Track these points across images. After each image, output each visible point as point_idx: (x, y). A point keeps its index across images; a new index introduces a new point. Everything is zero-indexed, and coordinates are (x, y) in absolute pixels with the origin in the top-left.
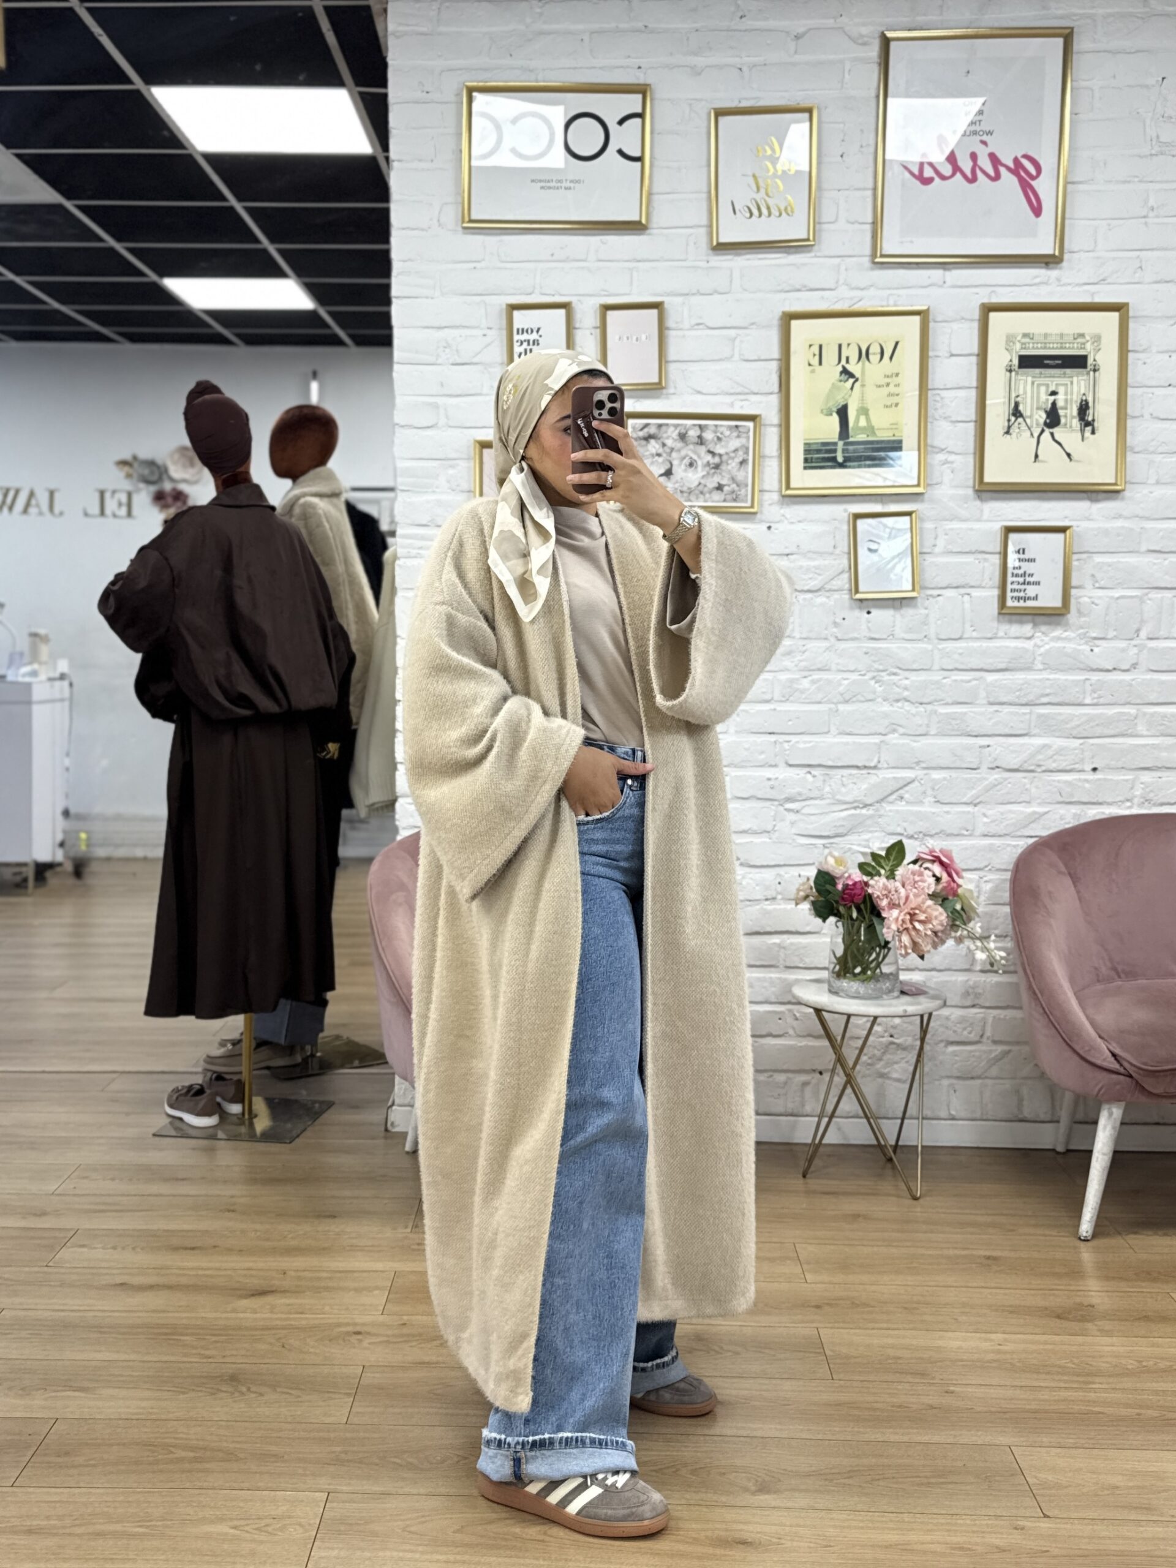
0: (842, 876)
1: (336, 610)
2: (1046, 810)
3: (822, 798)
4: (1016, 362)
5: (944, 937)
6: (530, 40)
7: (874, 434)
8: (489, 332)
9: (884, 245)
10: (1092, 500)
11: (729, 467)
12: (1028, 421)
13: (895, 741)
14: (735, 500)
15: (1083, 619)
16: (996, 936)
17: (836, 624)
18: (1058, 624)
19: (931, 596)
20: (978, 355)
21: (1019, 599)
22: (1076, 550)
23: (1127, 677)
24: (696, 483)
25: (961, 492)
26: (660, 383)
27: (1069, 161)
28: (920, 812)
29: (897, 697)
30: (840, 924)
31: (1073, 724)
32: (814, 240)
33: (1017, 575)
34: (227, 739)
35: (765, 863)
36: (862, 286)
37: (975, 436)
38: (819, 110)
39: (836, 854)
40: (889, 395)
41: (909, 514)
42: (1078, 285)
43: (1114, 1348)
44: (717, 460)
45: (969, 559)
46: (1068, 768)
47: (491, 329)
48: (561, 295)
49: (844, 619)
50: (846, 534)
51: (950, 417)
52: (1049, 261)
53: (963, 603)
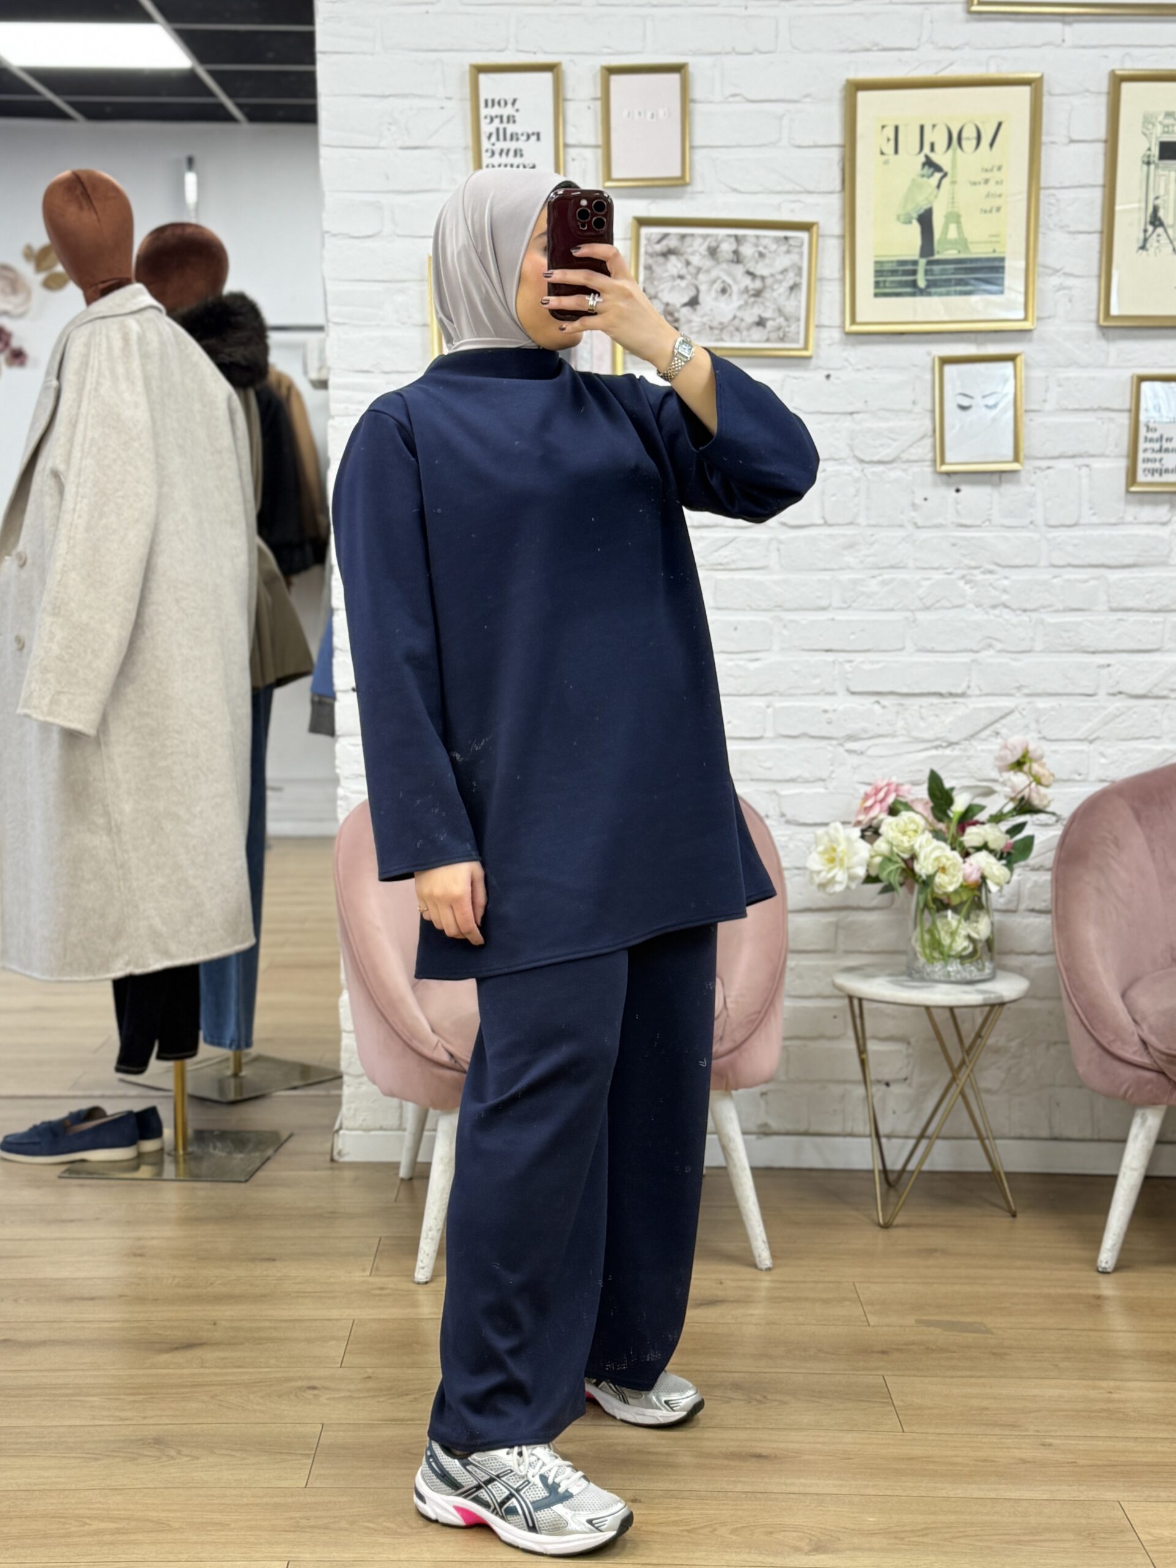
3: (893, 735)
4: (1156, 151)
7: (966, 248)
8: (447, 104)
11: (775, 294)
12: (1170, 231)
13: (991, 660)
14: (782, 339)
17: (914, 506)
19: (1039, 468)
20: (1106, 141)
21: (1153, 472)
24: (730, 316)
25: (1079, 327)
26: (683, 177)
29: (993, 602)
33: (1151, 440)
35: (818, 821)
36: (953, 45)
37: (1101, 252)
40: (988, 196)
41: (1012, 358)
44: (758, 284)
45: (1089, 418)
47: (450, 99)
48: (546, 53)
49: (926, 499)
50: (929, 385)
51: (1068, 226)
53: (1080, 476)
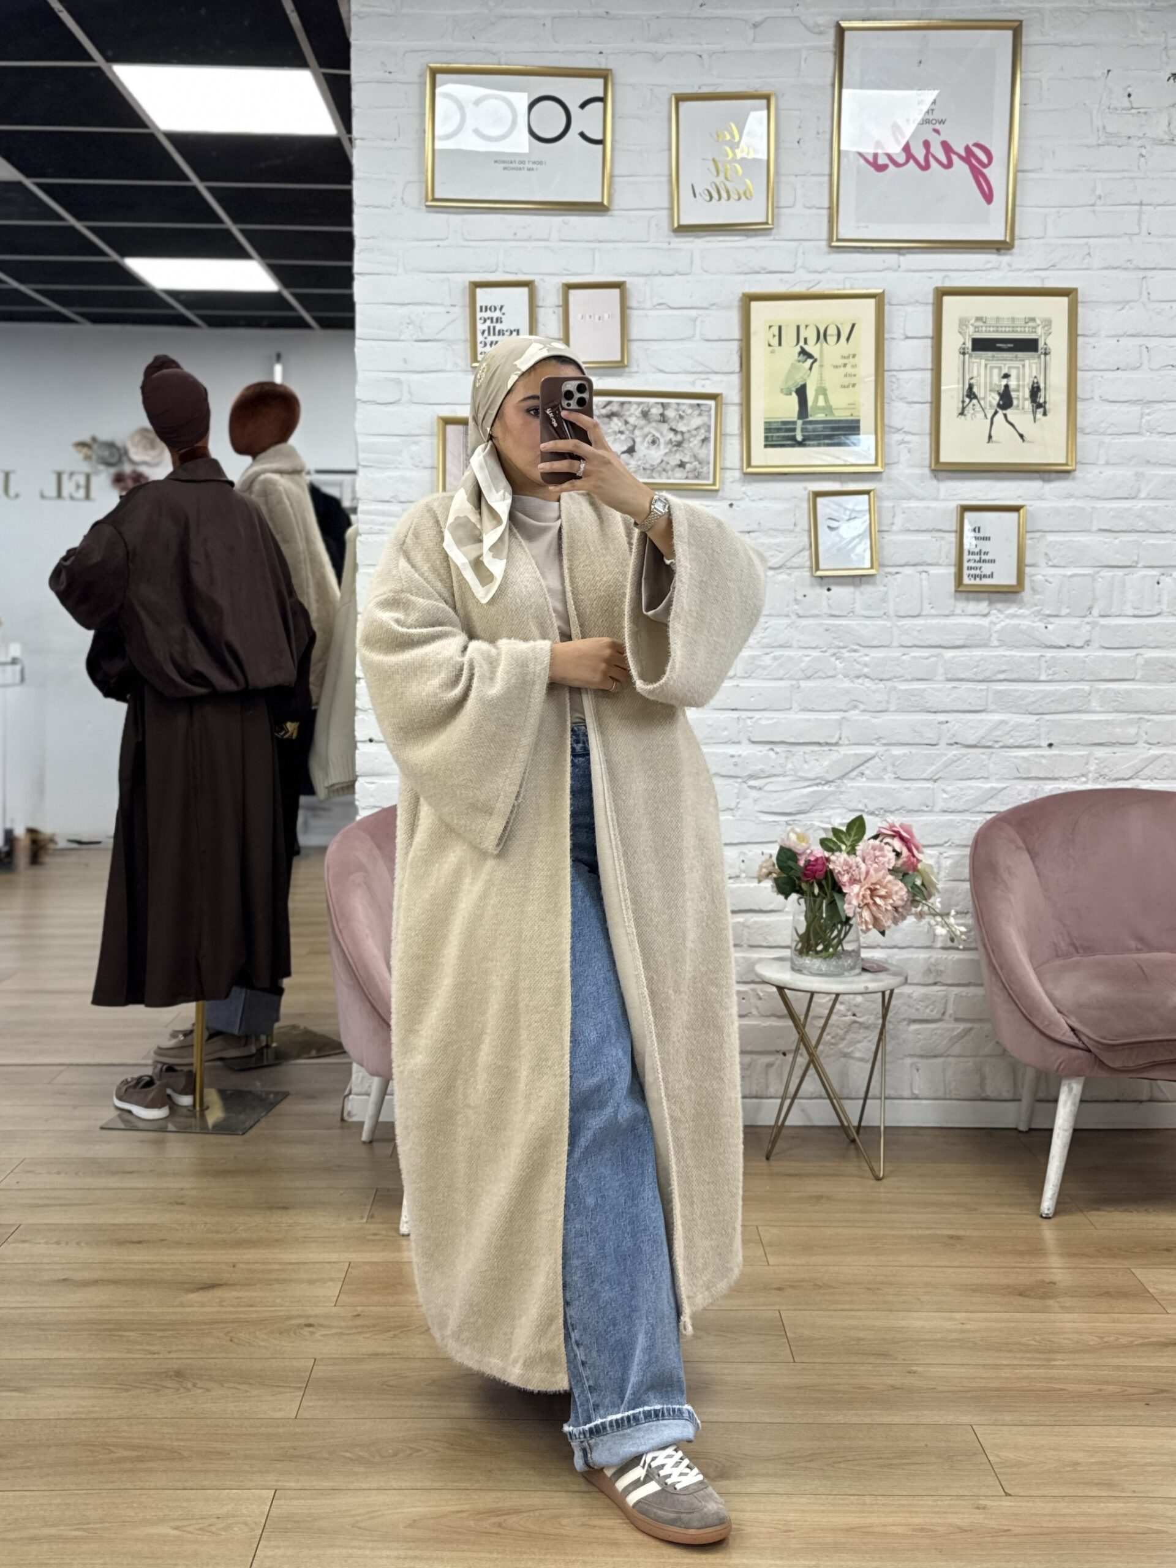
0: (804, 853)
1: (296, 587)
2: (1004, 785)
3: (784, 775)
4: (969, 345)
5: (905, 913)
6: (492, 24)
7: (832, 413)
8: (452, 309)
9: (841, 230)
10: (1044, 480)
11: (691, 445)
12: (982, 402)
13: (856, 718)
14: (697, 478)
15: (1037, 597)
16: (957, 913)
17: (796, 601)
18: (1013, 601)
19: (890, 573)
20: (933, 338)
21: (975, 577)
22: (1029, 529)
23: (1081, 654)
24: (659, 460)
25: (917, 471)
26: (622, 361)
27: (1019, 150)
28: (881, 788)
29: (857, 673)
30: (802, 901)
31: (1029, 700)
32: (773, 223)
33: (973, 553)
34: (182, 720)
36: (820, 269)
37: (931, 416)
38: (777, 97)
39: (798, 830)
40: (846, 376)
41: (867, 492)
42: (1028, 271)
43: (1076, 1325)
44: (679, 438)
45: (926, 537)
46: (1025, 744)
47: (454, 306)
48: (523, 273)
49: (805, 596)
50: (806, 511)
51: (906, 398)
52: (1001, 247)
53: (921, 580)
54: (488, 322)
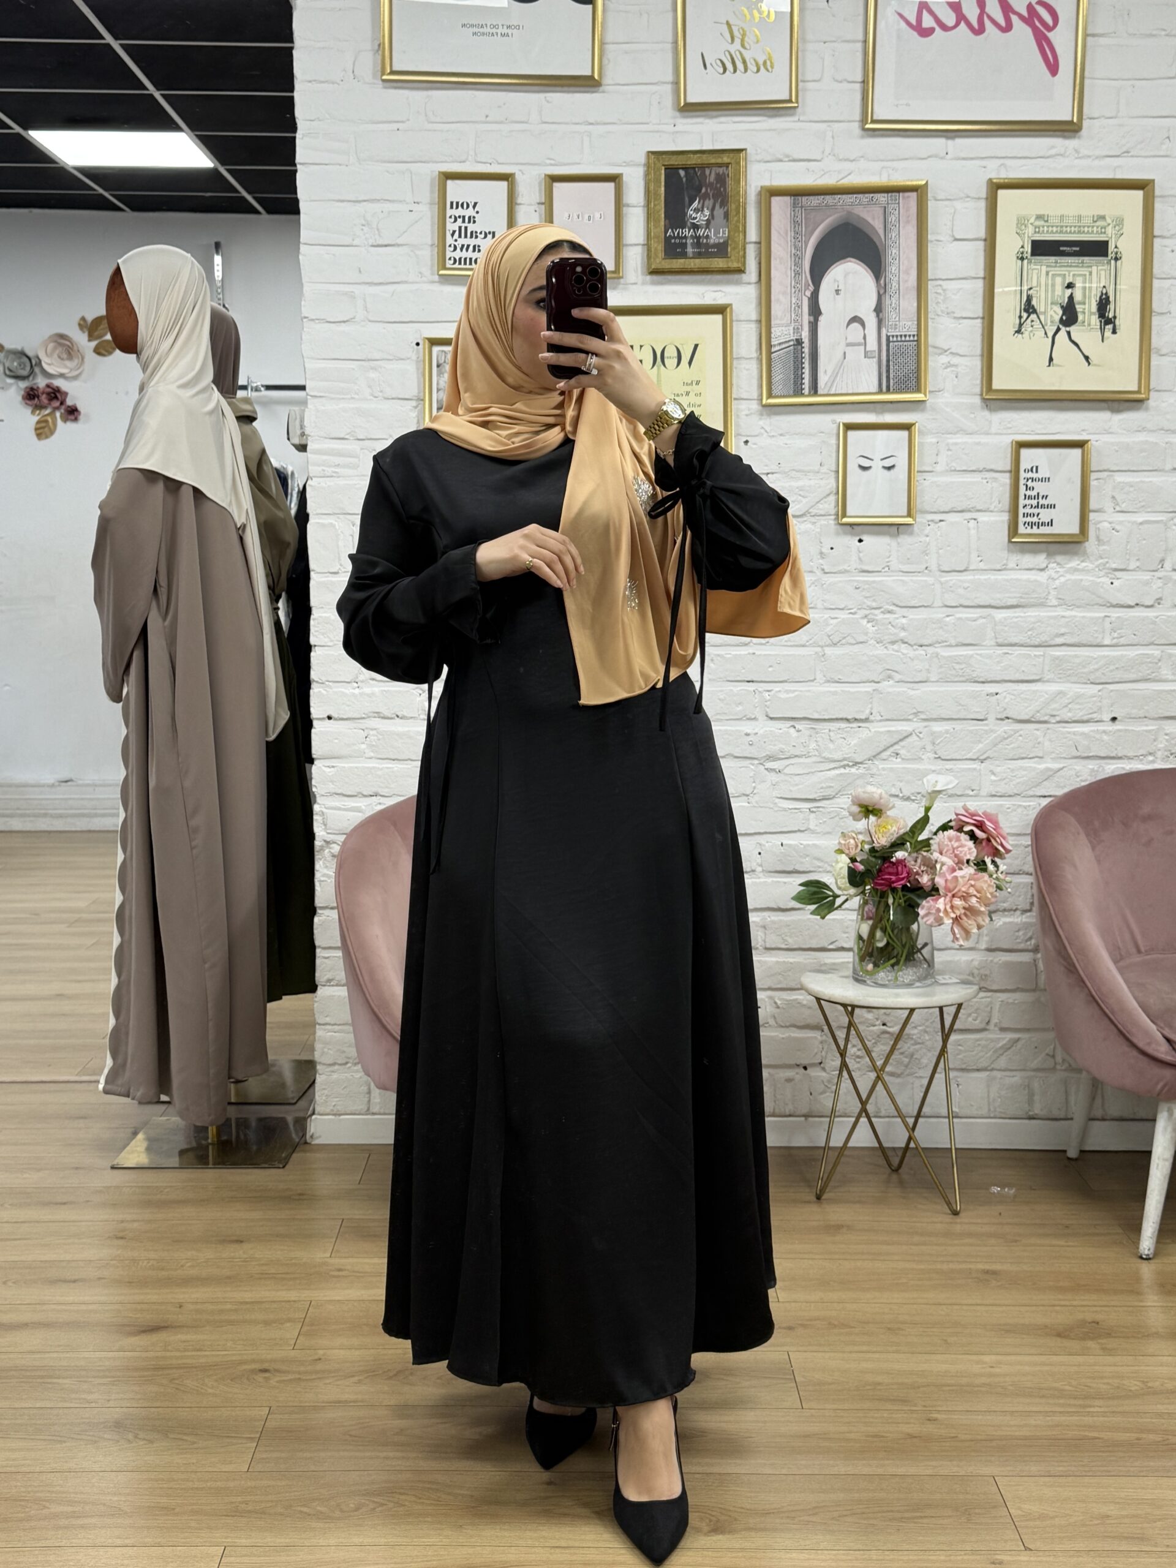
2: (1061, 766)
3: (807, 756)
4: (1028, 248)
8: (415, 207)
9: (876, 109)
10: (1115, 411)
12: (1042, 317)
13: (890, 690)
15: (1102, 548)
17: (821, 553)
18: (1075, 553)
19: (932, 521)
20: (985, 240)
21: (1032, 525)
22: (1095, 468)
23: (1150, 613)
25: (966, 400)
26: (618, 270)
28: (918, 769)
29: (893, 638)
31: (1092, 667)
32: (797, 102)
33: (1030, 497)
36: (852, 158)
37: (983, 335)
41: (907, 427)
42: (1097, 158)
45: (976, 478)
46: (1085, 718)
47: (418, 203)
48: (499, 164)
49: (832, 548)
50: (835, 447)
51: (954, 313)
52: (1068, 129)
53: (969, 529)
54: (460, 220)
